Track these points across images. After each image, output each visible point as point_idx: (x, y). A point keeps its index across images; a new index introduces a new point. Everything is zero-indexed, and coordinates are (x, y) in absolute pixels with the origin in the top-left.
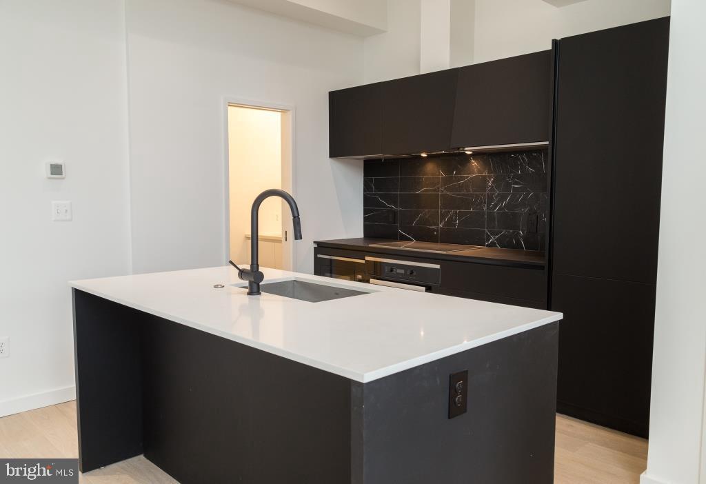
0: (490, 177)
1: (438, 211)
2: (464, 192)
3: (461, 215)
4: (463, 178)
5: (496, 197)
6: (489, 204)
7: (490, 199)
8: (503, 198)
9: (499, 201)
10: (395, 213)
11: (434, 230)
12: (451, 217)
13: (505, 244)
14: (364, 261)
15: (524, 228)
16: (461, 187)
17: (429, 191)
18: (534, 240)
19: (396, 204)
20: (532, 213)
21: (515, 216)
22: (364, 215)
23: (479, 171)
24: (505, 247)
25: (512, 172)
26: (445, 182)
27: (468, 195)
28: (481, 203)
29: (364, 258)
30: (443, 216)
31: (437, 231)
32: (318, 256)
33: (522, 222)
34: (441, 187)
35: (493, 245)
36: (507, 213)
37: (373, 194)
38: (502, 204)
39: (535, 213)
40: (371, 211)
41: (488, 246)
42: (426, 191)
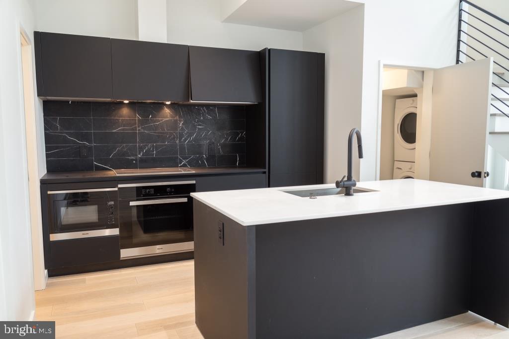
0: (180, 121)
1: (136, 145)
2: (160, 131)
3: (157, 147)
4: (159, 121)
5: (186, 134)
6: (180, 139)
7: (181, 136)
8: (190, 135)
9: (188, 137)
10: (90, 149)
11: (133, 160)
12: (149, 149)
13: (192, 164)
14: (116, 189)
15: (207, 153)
16: (156, 127)
17: (127, 130)
18: (213, 160)
19: (89, 141)
20: (210, 144)
21: (200, 146)
22: (46, 151)
23: (172, 117)
24: (194, 166)
25: (196, 118)
26: (142, 123)
27: (163, 133)
28: (174, 138)
29: (117, 186)
30: (141, 149)
31: (136, 160)
32: (49, 192)
33: (205, 149)
34: (138, 127)
35: (184, 166)
36: (194, 144)
37: (59, 133)
38: (190, 139)
39: (213, 143)
40: (57, 148)
41: (180, 167)
42: (123, 130)
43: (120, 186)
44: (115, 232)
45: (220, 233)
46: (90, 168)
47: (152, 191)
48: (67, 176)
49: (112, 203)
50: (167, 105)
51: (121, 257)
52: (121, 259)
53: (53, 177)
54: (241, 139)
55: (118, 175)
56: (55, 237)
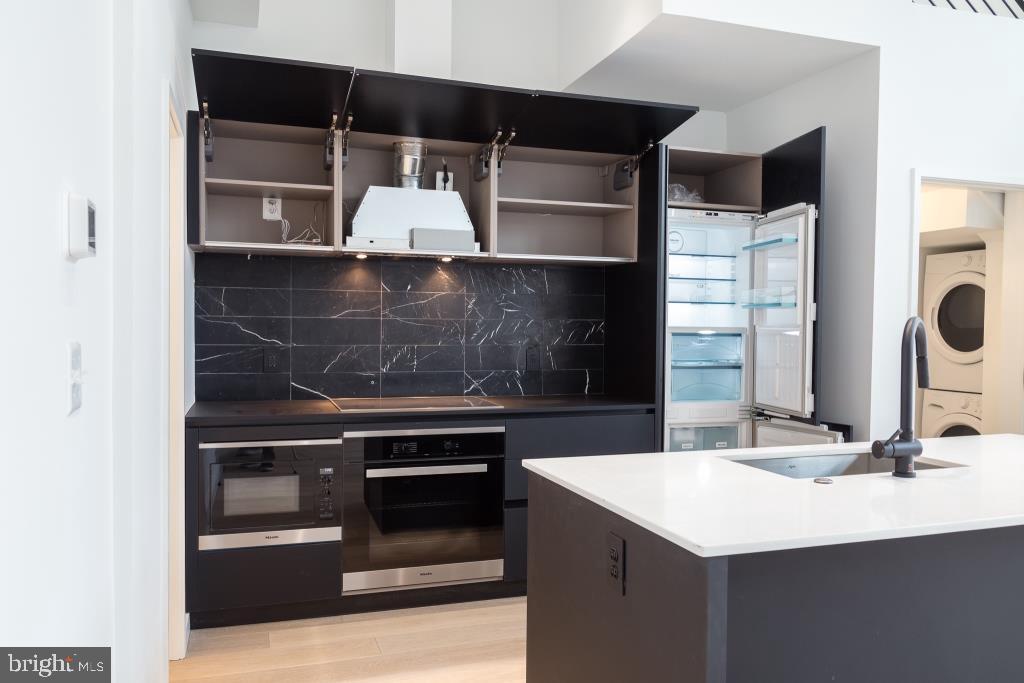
0: (470, 298)
1: (378, 348)
2: (428, 317)
3: (420, 353)
4: (426, 297)
5: (481, 325)
6: (469, 335)
7: (471, 329)
8: (489, 327)
9: (485, 331)
10: (284, 353)
11: (370, 378)
12: (404, 356)
13: (493, 389)
14: (339, 441)
15: (522, 367)
16: (421, 310)
17: (360, 314)
18: (536, 380)
19: (283, 337)
20: (533, 346)
21: (509, 349)
22: (196, 358)
23: (452, 288)
24: (494, 394)
25: (504, 292)
26: (390, 300)
27: (434, 322)
28: (455, 334)
29: (342, 435)
30: (388, 355)
31: (376, 379)
32: (202, 446)
33: (519, 358)
34: (384, 308)
35: (476, 392)
36: (496, 346)
37: (223, 319)
38: (489, 336)
39: (536, 345)
40: (218, 350)
41: (467, 394)
42: (353, 314)
43: (347, 435)
44: (334, 534)
45: (614, 563)
46: (282, 393)
47: (414, 447)
48: (239, 412)
49: (329, 470)
50: (444, 263)
51: (344, 590)
52: (343, 594)
53: (208, 413)
54: (594, 337)
55: (343, 411)
56: (209, 543)
